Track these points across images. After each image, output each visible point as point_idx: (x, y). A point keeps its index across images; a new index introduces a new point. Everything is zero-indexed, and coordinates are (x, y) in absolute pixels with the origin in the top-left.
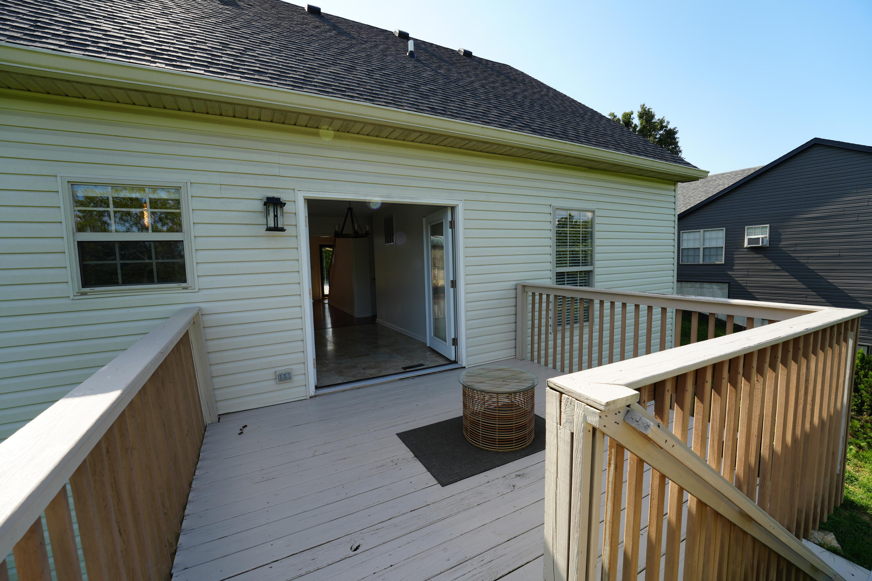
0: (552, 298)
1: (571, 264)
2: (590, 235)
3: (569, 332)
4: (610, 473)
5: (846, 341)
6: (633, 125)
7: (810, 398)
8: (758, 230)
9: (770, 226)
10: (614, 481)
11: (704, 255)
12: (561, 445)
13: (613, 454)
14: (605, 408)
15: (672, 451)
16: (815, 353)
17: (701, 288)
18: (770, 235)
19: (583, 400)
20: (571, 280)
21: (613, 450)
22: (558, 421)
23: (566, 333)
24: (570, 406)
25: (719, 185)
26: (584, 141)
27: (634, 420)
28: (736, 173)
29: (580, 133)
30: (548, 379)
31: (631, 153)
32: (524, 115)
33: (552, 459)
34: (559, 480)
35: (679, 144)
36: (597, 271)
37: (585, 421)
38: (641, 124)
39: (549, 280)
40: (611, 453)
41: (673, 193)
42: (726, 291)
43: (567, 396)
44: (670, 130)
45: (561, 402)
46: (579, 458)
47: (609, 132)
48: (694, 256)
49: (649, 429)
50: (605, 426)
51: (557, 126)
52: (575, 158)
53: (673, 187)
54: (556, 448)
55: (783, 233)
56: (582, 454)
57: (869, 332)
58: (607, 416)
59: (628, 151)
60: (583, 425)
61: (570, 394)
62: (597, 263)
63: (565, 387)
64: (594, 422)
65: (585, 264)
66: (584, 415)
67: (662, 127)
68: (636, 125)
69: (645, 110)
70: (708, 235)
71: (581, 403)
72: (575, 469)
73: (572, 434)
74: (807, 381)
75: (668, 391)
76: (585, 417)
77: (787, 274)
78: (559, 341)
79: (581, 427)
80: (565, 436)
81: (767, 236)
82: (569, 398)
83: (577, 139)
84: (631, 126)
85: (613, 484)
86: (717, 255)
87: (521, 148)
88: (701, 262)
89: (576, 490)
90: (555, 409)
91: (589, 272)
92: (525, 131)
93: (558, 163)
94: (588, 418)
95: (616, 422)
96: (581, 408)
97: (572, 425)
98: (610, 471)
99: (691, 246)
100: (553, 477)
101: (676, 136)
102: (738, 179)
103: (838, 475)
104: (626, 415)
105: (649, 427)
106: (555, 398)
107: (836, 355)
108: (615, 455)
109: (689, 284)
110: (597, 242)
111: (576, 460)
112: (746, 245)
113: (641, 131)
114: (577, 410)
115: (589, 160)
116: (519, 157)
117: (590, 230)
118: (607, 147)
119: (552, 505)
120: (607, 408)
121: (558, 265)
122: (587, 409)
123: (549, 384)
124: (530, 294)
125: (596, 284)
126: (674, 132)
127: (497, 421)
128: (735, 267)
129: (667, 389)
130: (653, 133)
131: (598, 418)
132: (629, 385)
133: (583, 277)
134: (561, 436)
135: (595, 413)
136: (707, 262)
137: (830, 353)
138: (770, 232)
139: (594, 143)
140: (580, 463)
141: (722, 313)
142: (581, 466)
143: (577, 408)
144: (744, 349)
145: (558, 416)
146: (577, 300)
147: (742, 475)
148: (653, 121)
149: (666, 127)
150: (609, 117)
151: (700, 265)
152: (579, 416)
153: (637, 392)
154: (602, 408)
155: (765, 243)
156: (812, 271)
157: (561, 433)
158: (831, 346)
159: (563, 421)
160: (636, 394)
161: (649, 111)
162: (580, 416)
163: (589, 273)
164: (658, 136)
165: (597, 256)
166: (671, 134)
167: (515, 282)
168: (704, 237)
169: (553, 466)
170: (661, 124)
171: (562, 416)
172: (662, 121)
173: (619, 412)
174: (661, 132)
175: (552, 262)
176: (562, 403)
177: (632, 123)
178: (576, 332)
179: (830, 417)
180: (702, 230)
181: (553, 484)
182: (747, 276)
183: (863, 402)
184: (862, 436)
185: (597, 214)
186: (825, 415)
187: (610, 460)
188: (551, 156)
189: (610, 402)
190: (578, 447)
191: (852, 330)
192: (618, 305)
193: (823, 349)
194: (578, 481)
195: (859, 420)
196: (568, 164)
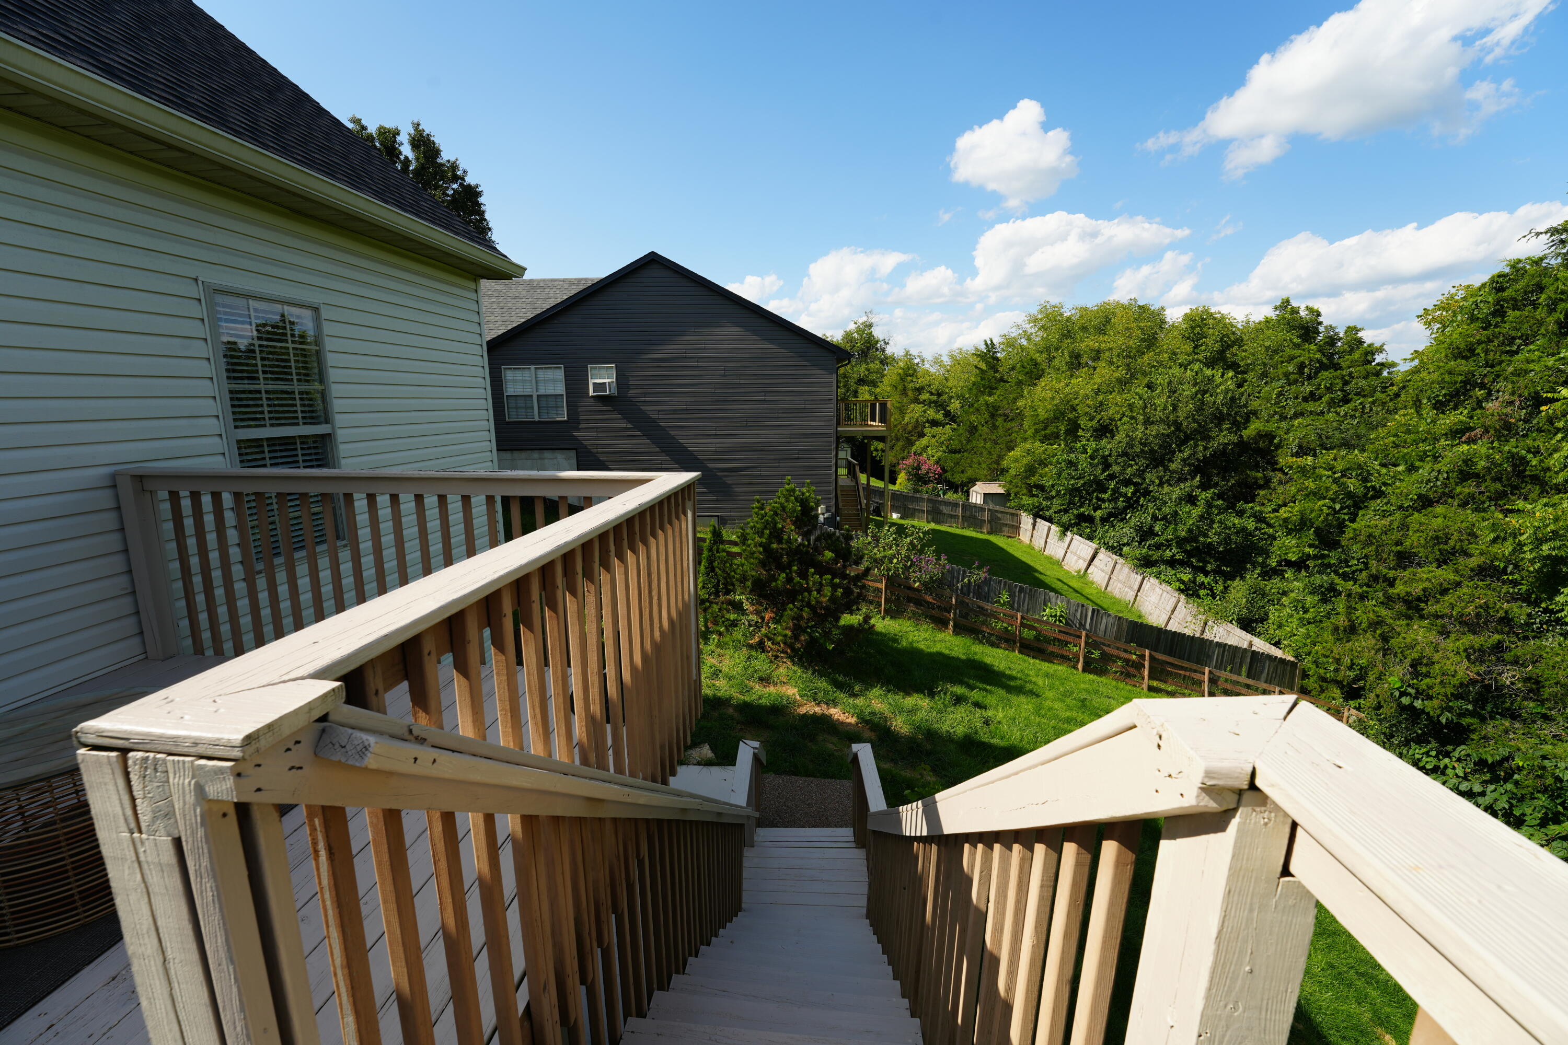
0: (227, 499)
1: (274, 422)
2: (314, 358)
3: (284, 573)
4: (321, 870)
5: (685, 514)
6: (402, 158)
7: (655, 598)
8: (603, 372)
9: (616, 367)
10: (332, 883)
11: (539, 408)
12: (154, 879)
13: (318, 829)
14: (243, 752)
15: (434, 771)
16: (654, 535)
17: (540, 459)
18: (617, 380)
19: (186, 750)
20: (282, 457)
21: (317, 821)
22: (133, 825)
23: (277, 575)
24: (156, 777)
25: (549, 297)
26: (272, 144)
27: (337, 746)
28: (569, 282)
29: (262, 125)
30: (76, 726)
31: (386, 202)
32: (69, 16)
33: (141, 924)
34: (171, 964)
35: (487, 216)
36: (341, 435)
37: (203, 799)
38: (417, 159)
39: (221, 458)
40: (313, 830)
41: (474, 296)
42: (574, 461)
43: (140, 755)
44: (469, 186)
45: (127, 774)
46: (209, 889)
47: (337, 148)
48: (526, 408)
49: (369, 755)
50: (259, 790)
51: (192, 87)
52: (251, 177)
53: (472, 285)
54: (142, 892)
55: (631, 378)
56: (214, 877)
57: (717, 500)
58: (259, 765)
59: (379, 195)
60: (198, 810)
61: (148, 747)
62: (339, 420)
63: (130, 733)
64: (225, 792)
65: (312, 418)
66: (197, 784)
67: (455, 178)
68: (406, 158)
69: (421, 135)
70: (541, 374)
71: (181, 758)
72: (204, 921)
73: (178, 843)
74: (649, 575)
75: (429, 654)
76: (200, 790)
77: (639, 433)
78: (263, 597)
79: (196, 816)
80: (159, 855)
81: (614, 380)
82: (148, 757)
83: (253, 134)
84: (399, 158)
85: (333, 889)
86: (557, 407)
87: (60, 102)
88: (537, 418)
89: (219, 965)
90: (115, 798)
91: (323, 436)
92: (72, 59)
93: (203, 178)
94: (207, 789)
95: (292, 768)
96: (184, 771)
97: (172, 821)
98: (321, 866)
99: (520, 391)
100: (156, 966)
101: (481, 200)
102: (573, 292)
103: (695, 681)
104: (319, 742)
105: (367, 750)
106: (107, 770)
107: (677, 534)
108: (323, 830)
109: (524, 454)
110: (333, 375)
111: (202, 897)
112: (591, 393)
113: (415, 171)
114: (176, 780)
115: (288, 191)
116: (63, 128)
117: (313, 348)
118: (332, 175)
119: (170, 1031)
120: (250, 750)
121: (238, 423)
122: (202, 767)
123: (83, 740)
124: (164, 495)
125: (343, 462)
126: (476, 192)
127: (63, 849)
128: (582, 426)
129: (426, 652)
130: (441, 183)
131: (232, 781)
132: (320, 675)
133: (309, 448)
134: (149, 859)
135: (221, 771)
136: (545, 418)
137: (670, 532)
138: (617, 376)
139: (300, 158)
140: (213, 900)
141: (552, 493)
142: (217, 906)
143: (175, 774)
144: (559, 548)
145: (129, 812)
146: (271, 497)
147: (585, 739)
148: (439, 161)
149: (463, 179)
150: (350, 126)
151: (534, 422)
152: (184, 793)
153: (337, 684)
154: (237, 753)
155: (613, 391)
156: (663, 429)
157: (148, 851)
158: (670, 523)
159: (145, 819)
160: (333, 690)
161: (429, 140)
162: (187, 791)
163: (325, 440)
164: (450, 192)
165: (337, 405)
166: (470, 196)
167: (112, 469)
168: (536, 377)
169: (147, 940)
170: (452, 172)
171: (138, 808)
172: (454, 167)
173: (298, 742)
174: (455, 186)
175: (221, 417)
176: (131, 776)
177: (400, 153)
178: (302, 570)
179: (679, 614)
180: (533, 367)
181: (157, 982)
182: (598, 438)
183: (719, 581)
184: (720, 620)
185: (325, 314)
186: (674, 613)
187: (315, 843)
188: (177, 154)
189: (258, 730)
190: (200, 866)
191: (689, 500)
192: (383, 500)
193: (662, 528)
194: (219, 944)
195: (717, 603)
196: (234, 189)
